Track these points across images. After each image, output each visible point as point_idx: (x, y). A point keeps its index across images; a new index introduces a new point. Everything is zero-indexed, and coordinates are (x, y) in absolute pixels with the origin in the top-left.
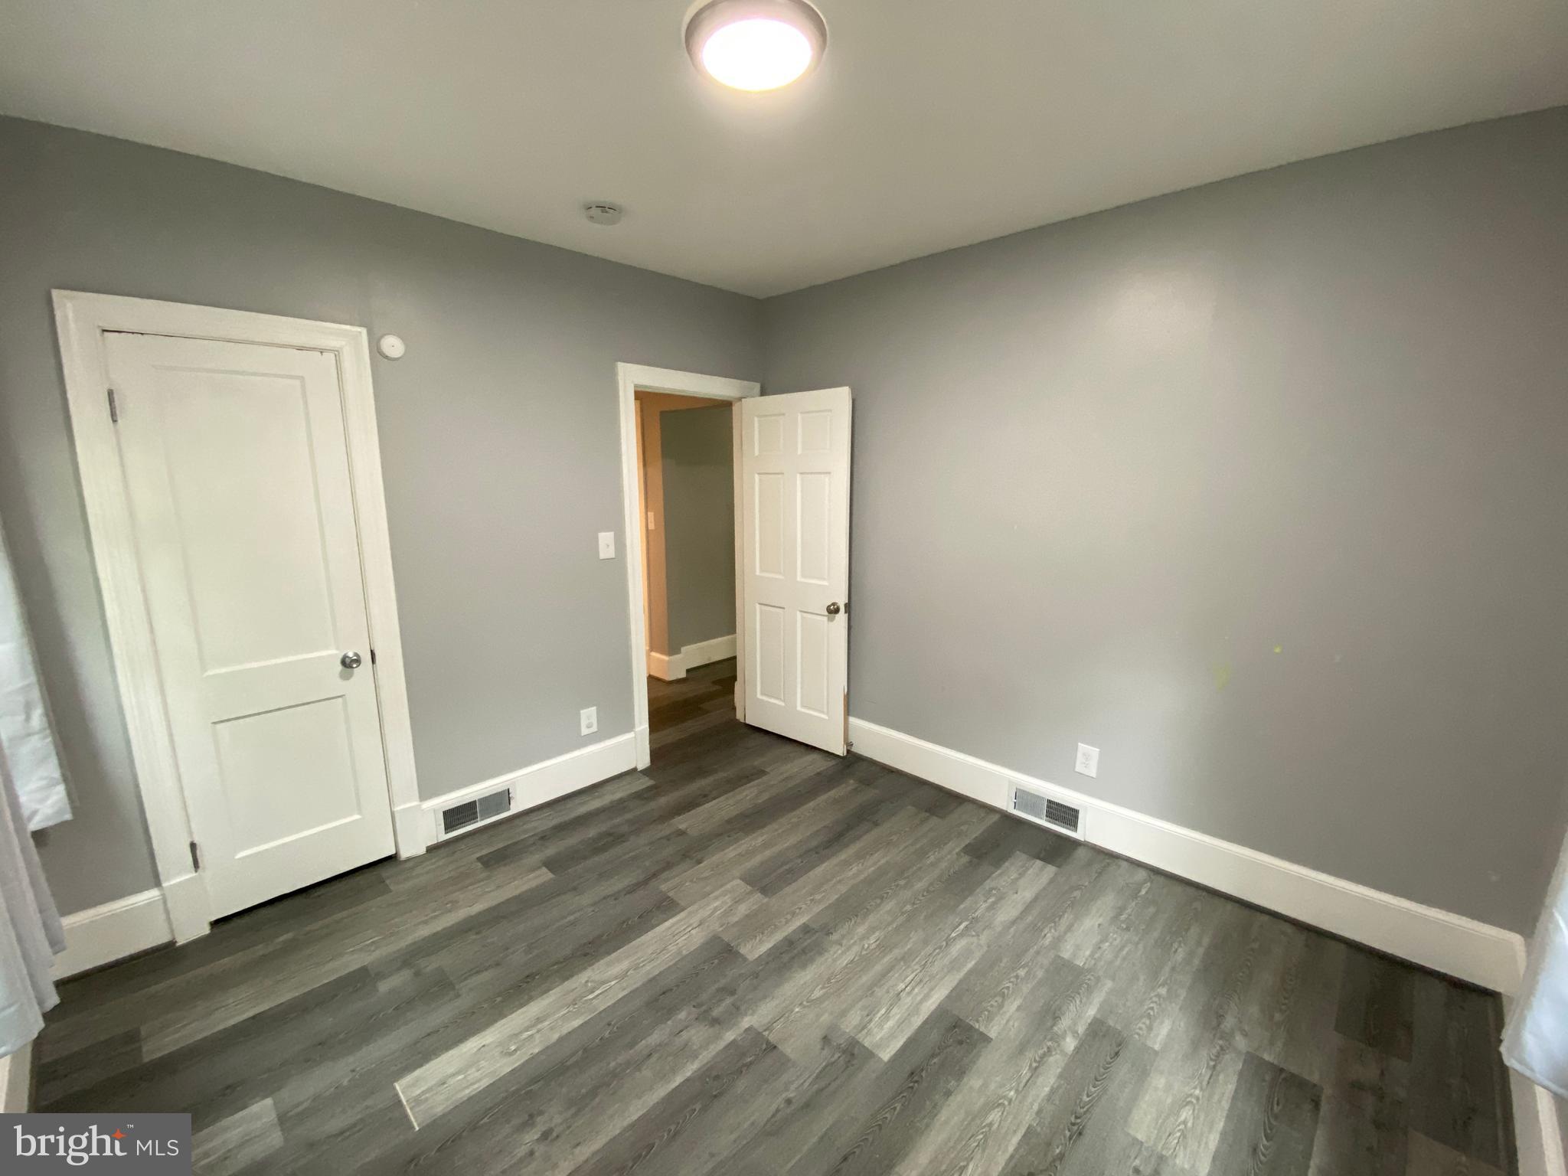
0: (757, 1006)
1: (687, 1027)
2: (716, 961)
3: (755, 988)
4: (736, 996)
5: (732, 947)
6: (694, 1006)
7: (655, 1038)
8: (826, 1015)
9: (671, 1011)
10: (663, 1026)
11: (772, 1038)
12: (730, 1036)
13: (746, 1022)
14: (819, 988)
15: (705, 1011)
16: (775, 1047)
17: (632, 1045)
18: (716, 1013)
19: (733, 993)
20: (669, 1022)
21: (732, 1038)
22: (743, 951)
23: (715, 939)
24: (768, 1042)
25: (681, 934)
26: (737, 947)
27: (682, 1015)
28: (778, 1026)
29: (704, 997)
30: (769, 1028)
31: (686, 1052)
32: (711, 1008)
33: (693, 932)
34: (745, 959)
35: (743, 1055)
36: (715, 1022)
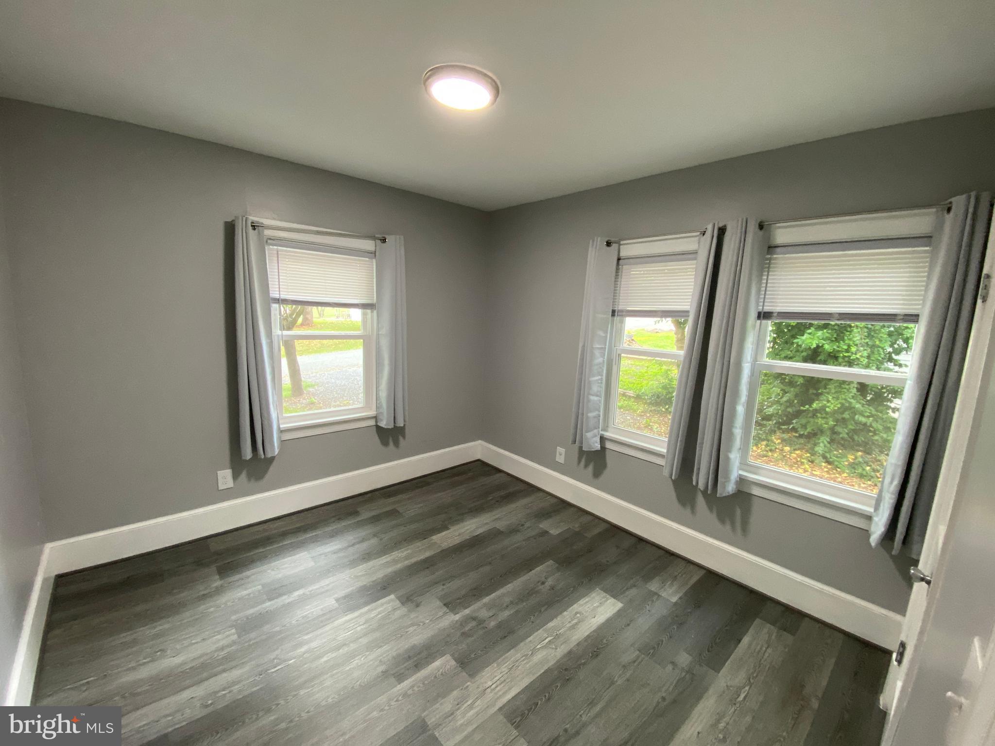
0: (450, 625)
1: (490, 617)
2: (473, 656)
3: (448, 636)
4: (462, 631)
5: (460, 667)
6: (486, 628)
7: (506, 613)
8: (412, 617)
9: (499, 626)
10: (503, 619)
11: (445, 609)
12: (467, 611)
13: (457, 617)
14: (410, 632)
15: (480, 624)
16: (444, 605)
17: (517, 611)
18: (474, 623)
19: (463, 634)
20: (500, 620)
21: (466, 610)
22: (453, 663)
23: (472, 675)
24: (448, 607)
25: (498, 682)
26: (457, 667)
27: (493, 624)
28: (441, 614)
29: (481, 632)
30: (445, 614)
31: (489, 607)
32: (477, 626)
33: (490, 683)
34: (452, 655)
35: (460, 603)
36: (474, 619)
